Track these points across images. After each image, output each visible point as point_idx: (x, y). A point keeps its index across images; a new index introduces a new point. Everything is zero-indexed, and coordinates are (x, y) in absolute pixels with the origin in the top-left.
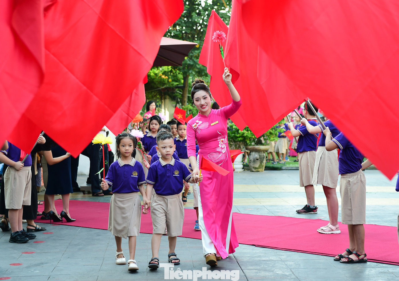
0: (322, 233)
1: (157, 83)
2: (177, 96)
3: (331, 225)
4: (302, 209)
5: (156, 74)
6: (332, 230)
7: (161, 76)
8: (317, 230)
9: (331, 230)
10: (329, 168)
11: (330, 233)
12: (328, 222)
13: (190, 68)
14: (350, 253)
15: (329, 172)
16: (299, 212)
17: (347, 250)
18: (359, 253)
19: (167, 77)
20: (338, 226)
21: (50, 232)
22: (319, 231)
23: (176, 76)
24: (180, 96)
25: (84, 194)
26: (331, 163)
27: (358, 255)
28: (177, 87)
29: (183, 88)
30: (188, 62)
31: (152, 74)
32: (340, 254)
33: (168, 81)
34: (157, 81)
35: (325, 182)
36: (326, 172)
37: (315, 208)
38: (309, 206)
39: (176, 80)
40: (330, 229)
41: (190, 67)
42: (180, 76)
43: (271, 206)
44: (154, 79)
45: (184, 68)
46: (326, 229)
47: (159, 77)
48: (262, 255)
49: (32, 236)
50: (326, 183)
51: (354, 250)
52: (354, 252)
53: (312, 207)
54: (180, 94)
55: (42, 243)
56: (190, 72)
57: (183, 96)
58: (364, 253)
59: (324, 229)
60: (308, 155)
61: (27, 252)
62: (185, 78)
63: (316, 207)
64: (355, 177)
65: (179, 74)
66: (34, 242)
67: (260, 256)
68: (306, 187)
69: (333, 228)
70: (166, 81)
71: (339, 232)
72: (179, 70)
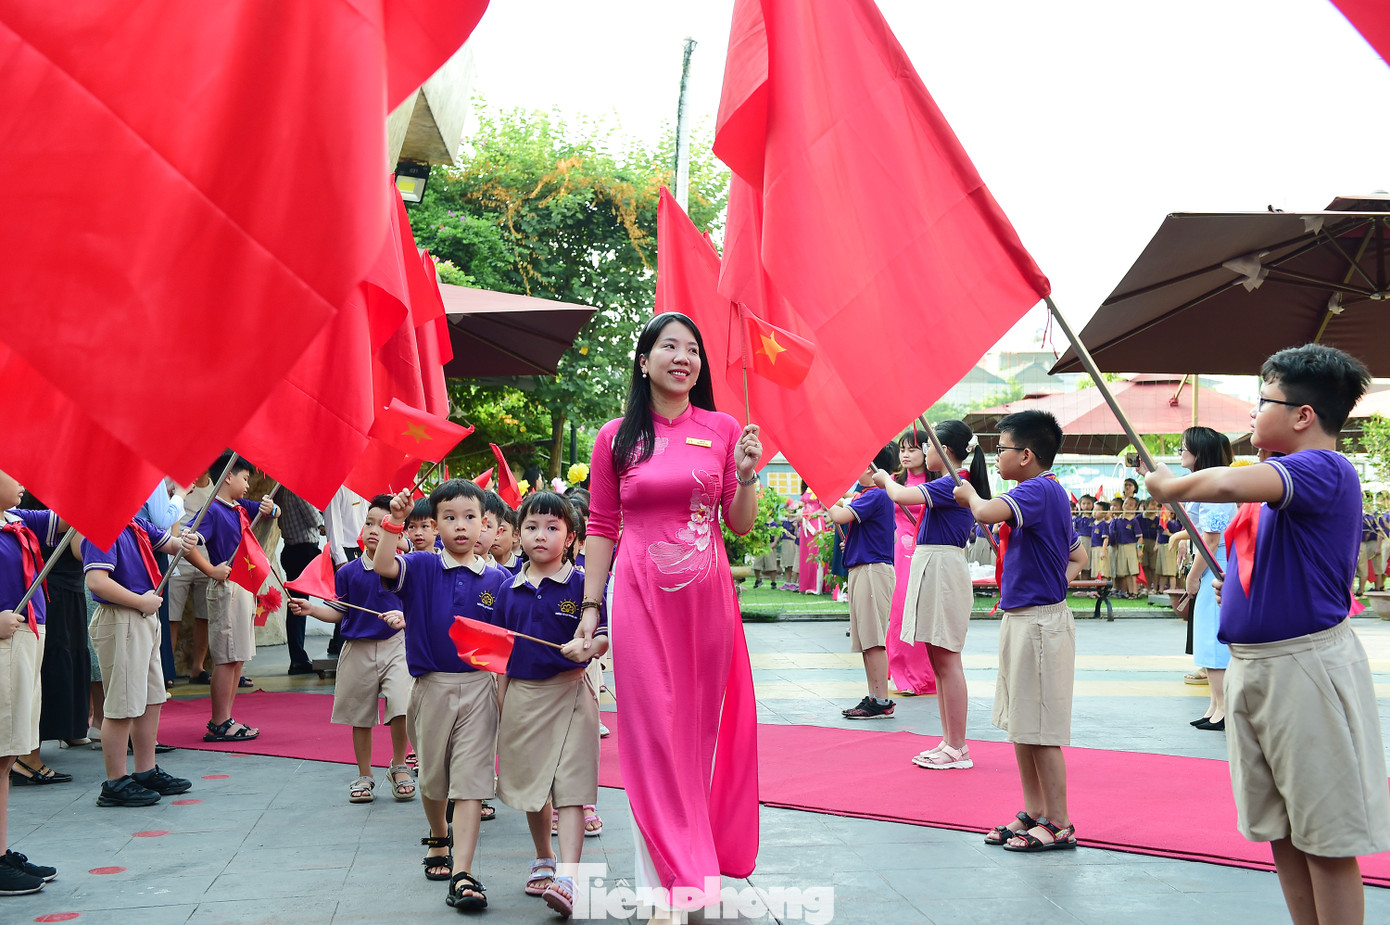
0: (927, 768)
1: (494, 435)
2: (538, 462)
3: (948, 747)
4: (857, 708)
5: (491, 415)
6: (953, 760)
7: (502, 419)
8: (913, 761)
9: (950, 760)
10: (946, 599)
11: (947, 766)
12: (940, 739)
13: (567, 399)
14: (1029, 823)
15: (946, 610)
16: (848, 715)
17: (1021, 815)
18: (1055, 823)
19: (516, 422)
20: (965, 749)
21: (222, 774)
22: (918, 763)
23: (537, 420)
24: (543, 464)
25: (322, 677)
26: (951, 588)
27: (1053, 830)
28: (538, 443)
29: (550, 445)
30: (565, 387)
31: (483, 416)
32: (1001, 827)
33: (518, 431)
34: (496, 431)
35: (937, 635)
36: (938, 610)
37: (888, 703)
38: (874, 700)
39: (535, 427)
40: (947, 758)
41: (567, 396)
42: (547, 419)
43: (778, 701)
44: (487, 426)
45: (554, 401)
46: (938, 756)
47: (498, 423)
48: (788, 830)
49: (180, 786)
50: (938, 638)
51: (1039, 816)
52: (1042, 821)
53: (881, 702)
54: (545, 458)
55: (194, 806)
56: (568, 407)
57: (551, 463)
58: (1067, 824)
59: (931, 756)
60: (870, 574)
61: (147, 833)
62: (557, 424)
63: (891, 702)
64: (1056, 616)
65: (543, 413)
66: (174, 803)
67: (783, 835)
68: (867, 653)
69: (955, 753)
70: (515, 432)
71: (969, 764)
72: (544, 404)
